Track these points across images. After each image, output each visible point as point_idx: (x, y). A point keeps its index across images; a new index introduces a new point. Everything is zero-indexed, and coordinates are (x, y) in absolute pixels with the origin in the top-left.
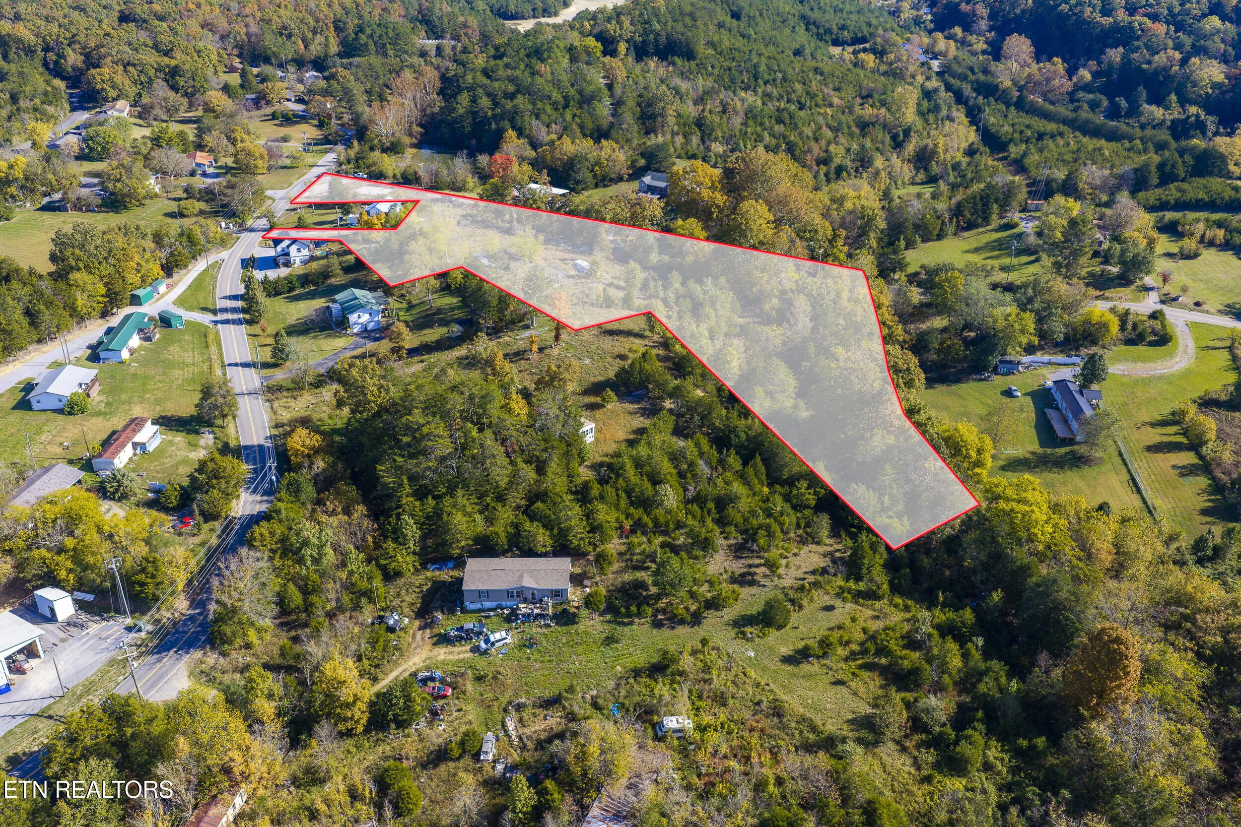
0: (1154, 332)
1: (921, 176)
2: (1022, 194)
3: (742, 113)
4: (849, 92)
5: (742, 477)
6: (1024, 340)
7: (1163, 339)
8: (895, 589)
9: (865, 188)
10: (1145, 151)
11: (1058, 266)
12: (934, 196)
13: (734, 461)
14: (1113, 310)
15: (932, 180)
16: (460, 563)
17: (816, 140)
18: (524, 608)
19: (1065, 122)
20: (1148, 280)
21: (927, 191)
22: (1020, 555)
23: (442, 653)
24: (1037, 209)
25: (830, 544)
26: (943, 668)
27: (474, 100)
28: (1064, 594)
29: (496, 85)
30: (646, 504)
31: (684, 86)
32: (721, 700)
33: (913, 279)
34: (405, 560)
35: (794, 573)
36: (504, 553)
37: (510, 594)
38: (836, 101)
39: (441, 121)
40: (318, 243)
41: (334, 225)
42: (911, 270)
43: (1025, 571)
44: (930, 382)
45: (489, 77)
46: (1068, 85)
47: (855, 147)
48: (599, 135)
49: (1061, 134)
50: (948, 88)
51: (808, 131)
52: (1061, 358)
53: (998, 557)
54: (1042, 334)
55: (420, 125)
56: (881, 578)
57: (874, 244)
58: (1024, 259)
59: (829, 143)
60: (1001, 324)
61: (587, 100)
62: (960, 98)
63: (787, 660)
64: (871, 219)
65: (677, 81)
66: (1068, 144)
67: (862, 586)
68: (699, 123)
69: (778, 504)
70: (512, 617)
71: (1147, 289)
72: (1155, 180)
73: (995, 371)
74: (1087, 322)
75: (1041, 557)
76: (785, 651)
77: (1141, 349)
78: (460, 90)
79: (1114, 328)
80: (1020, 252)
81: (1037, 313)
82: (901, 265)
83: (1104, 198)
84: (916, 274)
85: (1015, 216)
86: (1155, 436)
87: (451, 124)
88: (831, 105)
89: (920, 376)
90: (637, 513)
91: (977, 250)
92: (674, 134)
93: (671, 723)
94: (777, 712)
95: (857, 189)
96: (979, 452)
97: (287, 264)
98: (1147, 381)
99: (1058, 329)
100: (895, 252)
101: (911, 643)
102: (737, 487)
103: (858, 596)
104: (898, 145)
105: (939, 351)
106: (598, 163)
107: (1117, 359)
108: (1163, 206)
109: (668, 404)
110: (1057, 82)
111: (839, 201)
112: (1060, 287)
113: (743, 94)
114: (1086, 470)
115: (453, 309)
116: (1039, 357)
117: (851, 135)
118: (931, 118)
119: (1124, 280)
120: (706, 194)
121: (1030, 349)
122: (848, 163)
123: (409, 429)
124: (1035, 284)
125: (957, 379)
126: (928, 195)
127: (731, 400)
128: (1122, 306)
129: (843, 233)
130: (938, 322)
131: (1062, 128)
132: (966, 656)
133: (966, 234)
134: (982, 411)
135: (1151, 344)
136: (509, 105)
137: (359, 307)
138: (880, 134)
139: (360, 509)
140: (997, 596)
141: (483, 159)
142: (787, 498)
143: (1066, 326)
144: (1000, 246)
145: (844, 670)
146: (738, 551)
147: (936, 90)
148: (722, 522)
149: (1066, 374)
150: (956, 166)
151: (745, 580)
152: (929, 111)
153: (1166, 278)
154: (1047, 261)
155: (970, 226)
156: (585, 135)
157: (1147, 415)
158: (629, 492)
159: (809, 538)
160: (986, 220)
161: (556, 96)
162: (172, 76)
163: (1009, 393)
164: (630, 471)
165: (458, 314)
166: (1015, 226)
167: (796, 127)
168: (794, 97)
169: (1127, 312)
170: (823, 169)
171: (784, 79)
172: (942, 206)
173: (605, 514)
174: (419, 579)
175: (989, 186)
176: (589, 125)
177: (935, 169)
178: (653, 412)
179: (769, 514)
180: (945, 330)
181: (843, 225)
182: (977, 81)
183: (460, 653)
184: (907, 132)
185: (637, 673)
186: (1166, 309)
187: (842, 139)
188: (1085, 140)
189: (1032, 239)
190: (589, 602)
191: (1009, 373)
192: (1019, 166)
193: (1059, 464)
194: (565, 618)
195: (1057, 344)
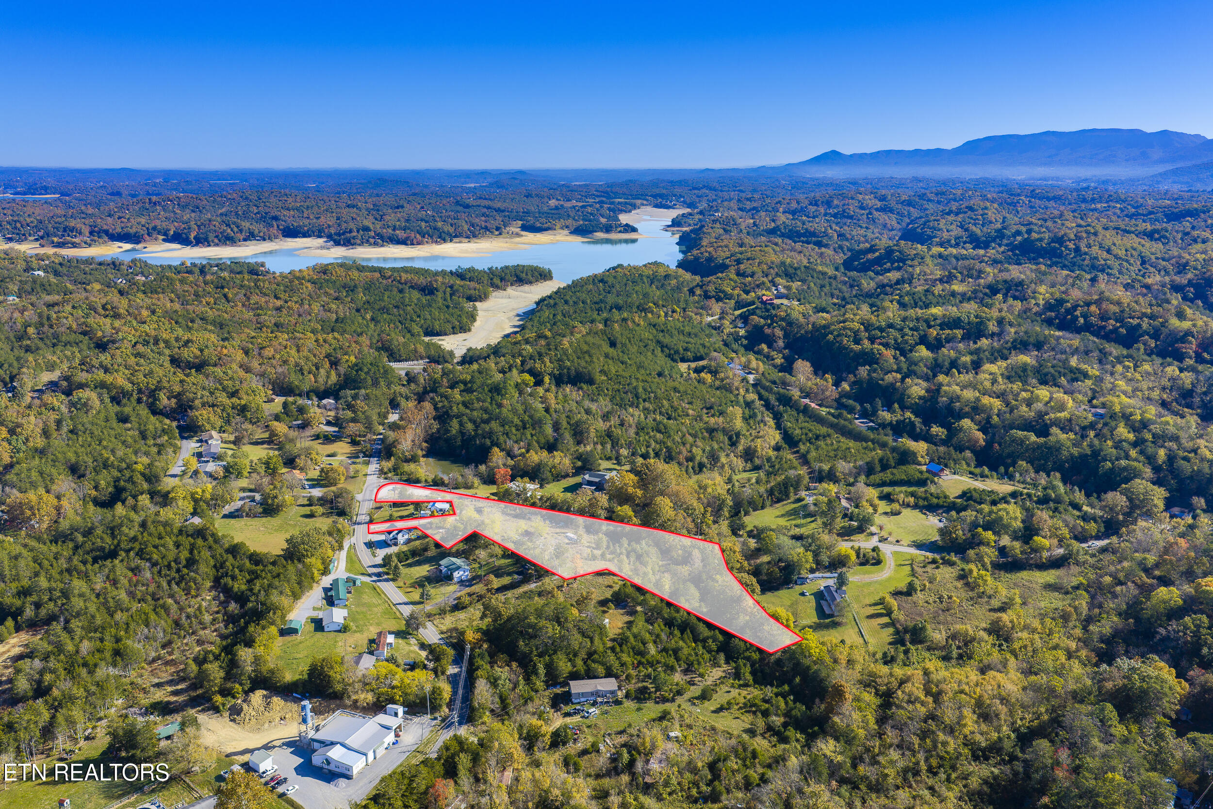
0: (873, 558)
1: (749, 465)
2: (807, 479)
3: (634, 426)
4: (698, 404)
5: (682, 639)
6: (808, 566)
7: (878, 562)
8: (756, 682)
9: (719, 479)
10: (874, 449)
11: (825, 525)
12: (758, 482)
13: (677, 632)
14: (852, 548)
15: (756, 468)
16: (565, 684)
17: (684, 444)
18: (599, 700)
19: (832, 426)
20: (874, 529)
21: (754, 476)
22: (807, 662)
23: (568, 720)
24: (815, 489)
25: (725, 667)
26: (778, 708)
27: (461, 424)
28: (823, 674)
29: (475, 413)
30: (642, 654)
31: (593, 407)
32: (690, 727)
33: (750, 534)
34: (539, 684)
35: (711, 679)
36: (583, 679)
37: (592, 694)
38: (691, 412)
39: (439, 438)
40: (410, 529)
41: (410, 517)
42: (748, 529)
43: (808, 668)
44: (763, 591)
45: (467, 407)
46: (835, 395)
47: (708, 448)
48: (551, 447)
49: (829, 436)
50: (761, 398)
51: (677, 439)
52: (828, 575)
53: (798, 664)
54: (818, 562)
55: (426, 442)
56: (749, 677)
57: (727, 514)
58: (809, 520)
59: (692, 446)
60: (795, 559)
61: (537, 423)
62: (768, 406)
63: (714, 712)
64: (724, 501)
65: (587, 403)
66: (832, 444)
67: (741, 682)
68: (609, 434)
69: (701, 650)
70: (594, 704)
71: (873, 534)
72: (878, 468)
73: (796, 583)
74: (839, 555)
75: (815, 663)
76: (712, 709)
77: (868, 567)
78: (450, 417)
79: (853, 557)
80: (805, 517)
81: (814, 552)
82: (742, 526)
83: (852, 480)
84: (752, 531)
85: (803, 494)
86: (871, 611)
87: (447, 441)
88: (688, 415)
89: (758, 589)
90: (639, 658)
91: (782, 516)
92: (595, 444)
93: (672, 734)
94: (713, 729)
95: (713, 479)
96: (787, 620)
97: (396, 544)
98: (870, 584)
99: (825, 559)
100: (740, 519)
101: (765, 701)
102: (681, 643)
103: (740, 686)
104: (733, 444)
105: (767, 574)
106: (554, 467)
107: (855, 574)
108: (883, 484)
109: (639, 608)
110: (828, 393)
111: (703, 487)
112: (826, 538)
113: (631, 410)
114: (839, 629)
115: (508, 566)
116: (817, 574)
117: (704, 438)
118: (751, 422)
119: (860, 530)
120: (630, 490)
121: (812, 571)
122: (705, 460)
123: (530, 626)
124: (812, 536)
125: (777, 588)
126: (754, 481)
127: (669, 604)
128: (856, 545)
129: (709, 509)
130: (765, 559)
131: (830, 431)
132: (786, 703)
133: (777, 505)
134: (789, 603)
135: (873, 564)
136: (487, 428)
137: (458, 568)
138: (721, 436)
139: (514, 665)
140: (798, 680)
141: (482, 468)
142: (704, 647)
143: (829, 557)
144: (794, 513)
145: (738, 714)
146: (686, 672)
147: (753, 402)
148: (678, 659)
149: (831, 582)
150: (769, 460)
151: (691, 683)
152: (750, 417)
153: (881, 528)
154: (820, 521)
155: (779, 501)
156: (541, 448)
157: (868, 601)
158: (633, 648)
159: (716, 665)
160: (788, 497)
161: (516, 421)
162: (243, 410)
163: (803, 594)
164: (632, 639)
165: (512, 569)
166: (803, 500)
167: (669, 436)
168: (663, 410)
169: (859, 548)
170: (691, 464)
171: (656, 397)
172: (762, 489)
173: (625, 658)
174: (547, 693)
175: (786, 477)
176: (543, 441)
177: (757, 462)
178: (633, 613)
179: (697, 655)
180: (769, 563)
181: (709, 505)
182: (778, 393)
183: (577, 719)
184: (738, 434)
185: (654, 720)
186: (881, 546)
187: (699, 443)
188: (843, 439)
189: (812, 508)
190: (627, 696)
191: (802, 584)
192: (804, 460)
193: (827, 627)
194: (618, 703)
195: (826, 567)
